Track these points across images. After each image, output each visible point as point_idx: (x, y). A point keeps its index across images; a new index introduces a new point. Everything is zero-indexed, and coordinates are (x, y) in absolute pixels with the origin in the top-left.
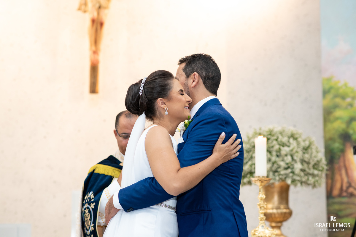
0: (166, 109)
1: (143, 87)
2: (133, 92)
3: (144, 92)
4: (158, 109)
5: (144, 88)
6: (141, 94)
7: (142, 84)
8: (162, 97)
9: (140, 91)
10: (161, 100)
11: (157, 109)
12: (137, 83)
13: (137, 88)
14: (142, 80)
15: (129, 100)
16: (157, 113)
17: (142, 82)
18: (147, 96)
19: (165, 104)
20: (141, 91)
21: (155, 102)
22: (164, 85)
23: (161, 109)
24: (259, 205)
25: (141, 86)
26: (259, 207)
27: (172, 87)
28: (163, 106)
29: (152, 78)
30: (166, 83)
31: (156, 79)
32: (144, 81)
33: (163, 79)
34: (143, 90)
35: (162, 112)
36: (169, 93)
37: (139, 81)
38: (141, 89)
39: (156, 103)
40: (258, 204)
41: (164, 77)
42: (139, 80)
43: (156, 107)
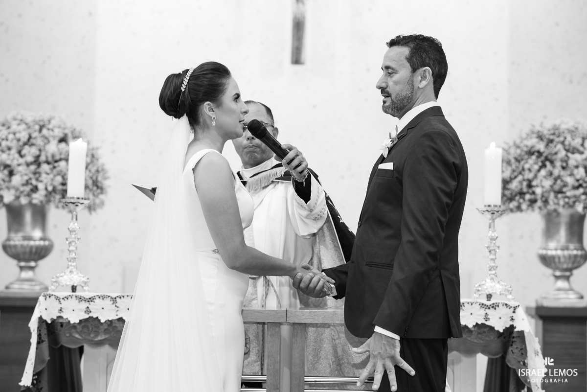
0: (214, 118)
1: (187, 81)
2: (174, 84)
3: (189, 88)
4: (202, 114)
5: (188, 83)
6: (183, 90)
7: (186, 77)
8: (210, 101)
9: (183, 85)
10: (209, 104)
11: (200, 115)
12: (180, 73)
13: (180, 80)
14: (187, 71)
15: (167, 95)
16: (201, 120)
17: (188, 74)
18: (191, 95)
19: (214, 111)
20: (184, 87)
21: (200, 105)
22: (217, 84)
23: (206, 115)
24: (487, 247)
25: (185, 79)
26: (487, 250)
27: (226, 89)
28: (210, 114)
29: (201, 72)
30: (220, 82)
31: (206, 74)
32: (189, 73)
33: (216, 75)
34: (186, 85)
35: (208, 120)
36: (221, 96)
37: (183, 72)
38: (184, 83)
39: (201, 107)
40: (486, 245)
41: (218, 73)
42: (184, 70)
43: (200, 112)
